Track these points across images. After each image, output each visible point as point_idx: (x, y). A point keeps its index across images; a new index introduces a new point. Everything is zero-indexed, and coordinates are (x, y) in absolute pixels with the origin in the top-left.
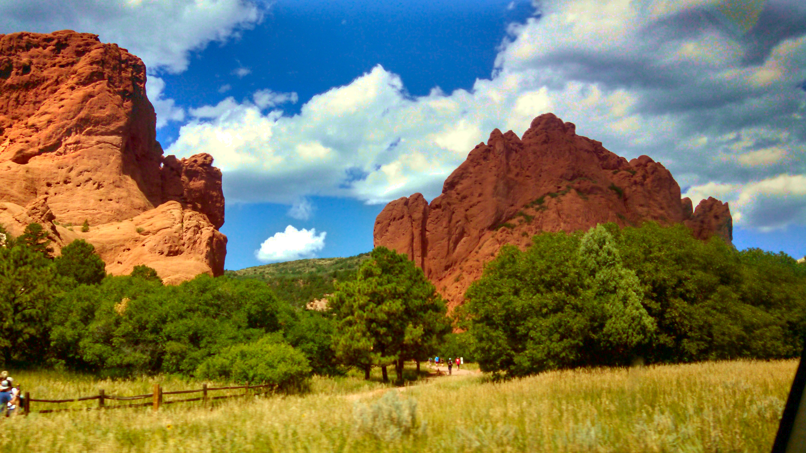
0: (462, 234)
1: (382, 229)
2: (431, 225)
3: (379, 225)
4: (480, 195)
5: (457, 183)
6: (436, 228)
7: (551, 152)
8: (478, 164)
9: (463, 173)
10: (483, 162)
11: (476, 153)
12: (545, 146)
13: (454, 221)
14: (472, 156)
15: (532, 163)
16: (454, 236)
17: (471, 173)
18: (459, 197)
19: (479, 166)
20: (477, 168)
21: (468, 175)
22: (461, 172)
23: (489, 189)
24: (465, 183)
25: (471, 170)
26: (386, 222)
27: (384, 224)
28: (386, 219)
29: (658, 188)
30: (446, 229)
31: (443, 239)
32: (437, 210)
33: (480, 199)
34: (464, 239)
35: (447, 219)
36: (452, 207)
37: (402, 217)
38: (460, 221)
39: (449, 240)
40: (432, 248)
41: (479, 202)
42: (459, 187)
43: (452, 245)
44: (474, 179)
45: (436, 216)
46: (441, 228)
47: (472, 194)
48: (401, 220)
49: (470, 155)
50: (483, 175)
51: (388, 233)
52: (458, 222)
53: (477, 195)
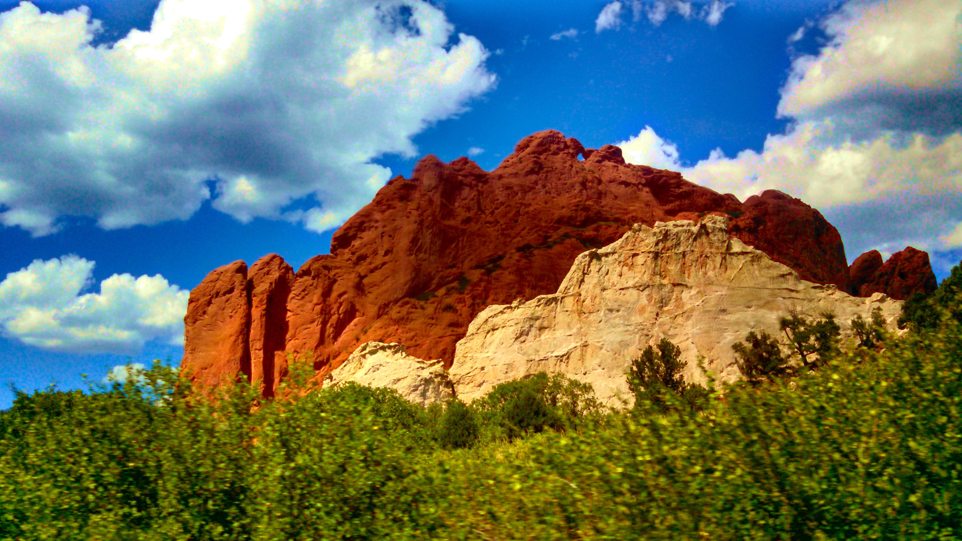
0: (350, 314)
1: (196, 309)
2: (294, 301)
3: (193, 304)
4: (386, 253)
5: (354, 237)
6: (303, 305)
7: (544, 186)
8: (389, 207)
9: (362, 223)
10: (399, 205)
11: (386, 191)
12: (534, 177)
13: (334, 295)
14: (379, 196)
15: (502, 204)
16: (335, 318)
17: (377, 221)
18: (354, 258)
19: (391, 211)
20: (387, 213)
21: (373, 224)
22: (359, 221)
23: (404, 242)
24: (367, 236)
25: (377, 216)
26: (203, 300)
27: (200, 302)
28: (204, 295)
29: (791, 236)
30: (319, 307)
31: (312, 322)
32: (305, 278)
33: (387, 258)
34: (356, 320)
35: (319, 291)
36: (333, 273)
37: (231, 291)
38: (344, 293)
39: (324, 323)
40: (293, 337)
41: (384, 264)
42: (356, 243)
43: (330, 330)
44: (380, 230)
45: (302, 288)
46: (310, 306)
47: (375, 253)
48: (228, 296)
49: (377, 195)
50: (396, 223)
51: (206, 316)
52: (340, 296)
53: (383, 253)
